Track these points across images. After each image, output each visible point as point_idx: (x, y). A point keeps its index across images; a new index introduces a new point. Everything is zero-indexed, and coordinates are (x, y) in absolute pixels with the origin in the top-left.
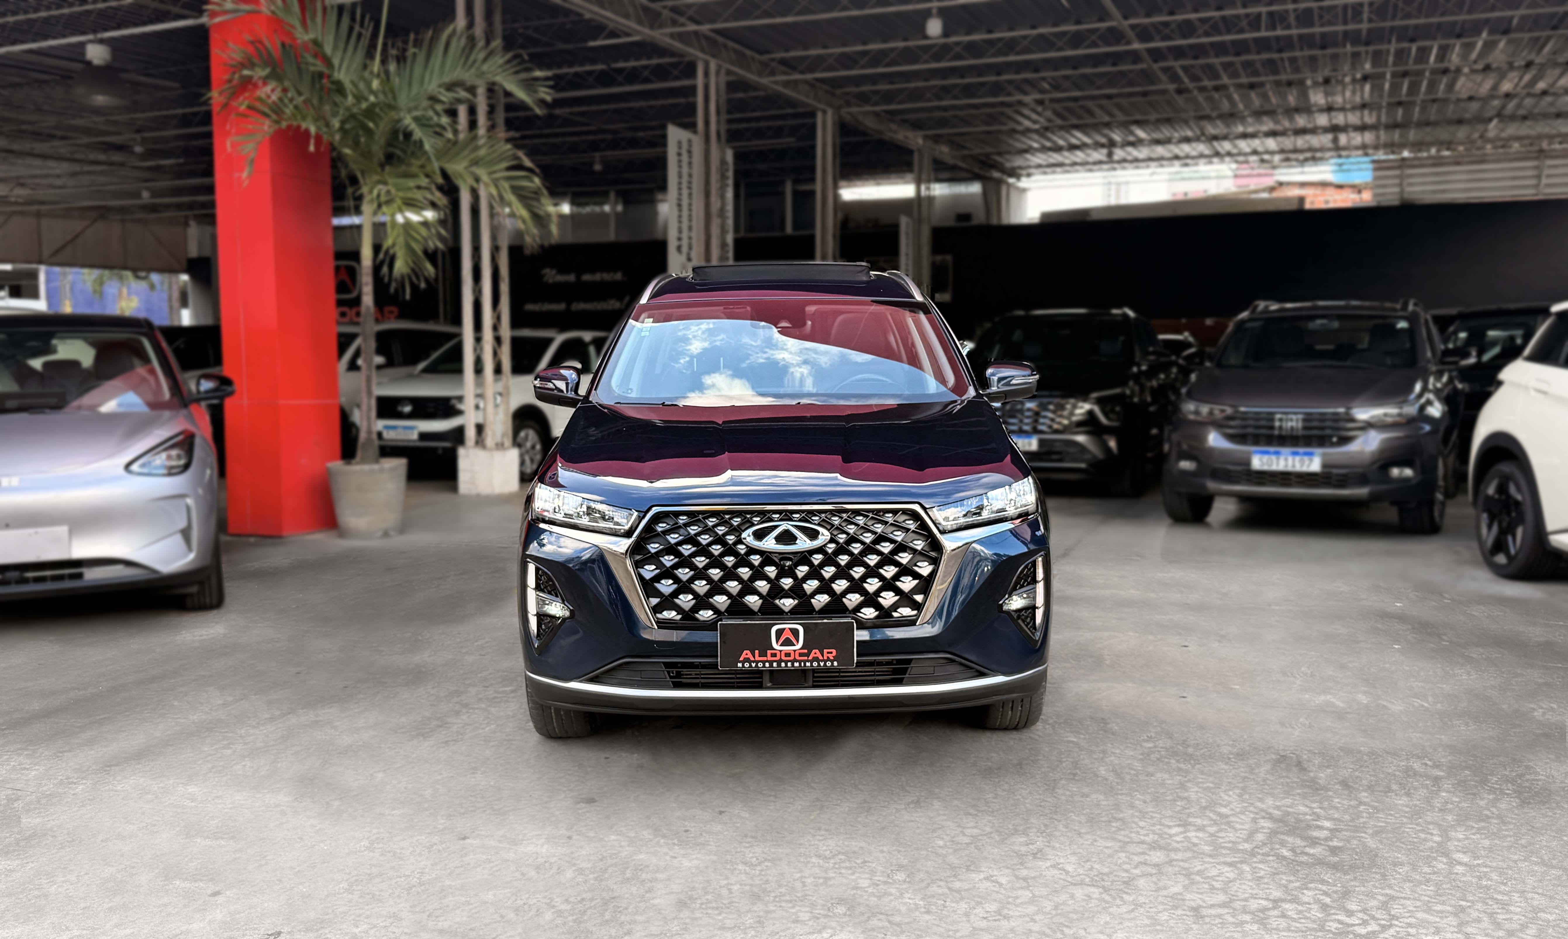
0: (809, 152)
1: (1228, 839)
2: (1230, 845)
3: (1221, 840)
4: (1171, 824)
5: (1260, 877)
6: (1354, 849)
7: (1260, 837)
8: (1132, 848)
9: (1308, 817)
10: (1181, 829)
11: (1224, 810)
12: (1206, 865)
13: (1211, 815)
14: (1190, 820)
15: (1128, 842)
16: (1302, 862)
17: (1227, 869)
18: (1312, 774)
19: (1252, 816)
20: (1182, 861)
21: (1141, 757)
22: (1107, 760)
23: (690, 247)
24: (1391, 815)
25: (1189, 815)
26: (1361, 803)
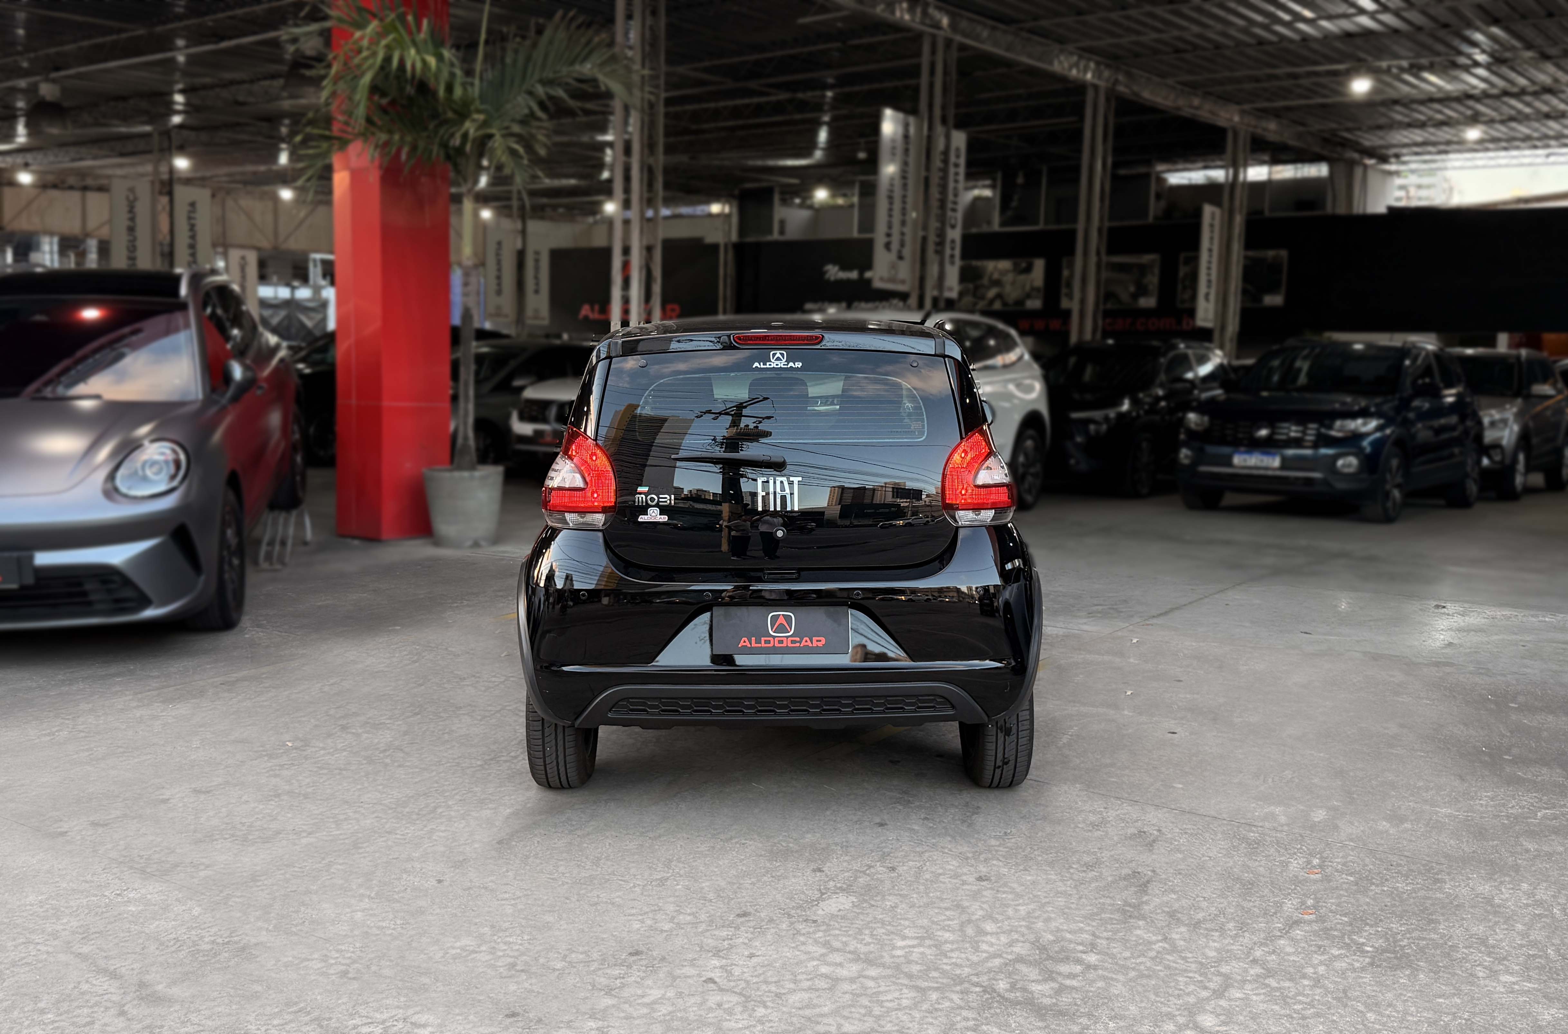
0: (1076, 136)
1: (954, 960)
2: (948, 968)
3: (945, 961)
4: (910, 935)
5: (936, 1010)
6: (1088, 991)
7: (997, 962)
8: (837, 958)
9: (1081, 948)
10: (915, 942)
11: (989, 927)
12: (892, 988)
13: (970, 931)
14: (939, 933)
15: (838, 950)
16: (1006, 1000)
17: (913, 994)
18: (1145, 898)
19: (1016, 936)
20: (873, 979)
21: (970, 855)
22: (927, 854)
23: (902, 244)
24: (1185, 959)
25: (943, 929)
26: (1165, 939)
